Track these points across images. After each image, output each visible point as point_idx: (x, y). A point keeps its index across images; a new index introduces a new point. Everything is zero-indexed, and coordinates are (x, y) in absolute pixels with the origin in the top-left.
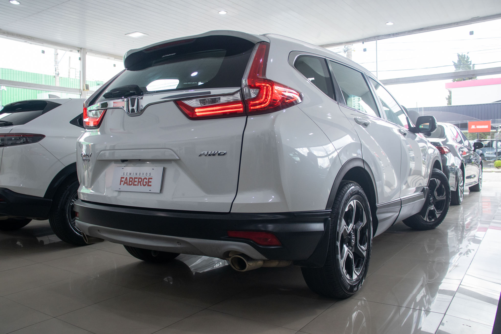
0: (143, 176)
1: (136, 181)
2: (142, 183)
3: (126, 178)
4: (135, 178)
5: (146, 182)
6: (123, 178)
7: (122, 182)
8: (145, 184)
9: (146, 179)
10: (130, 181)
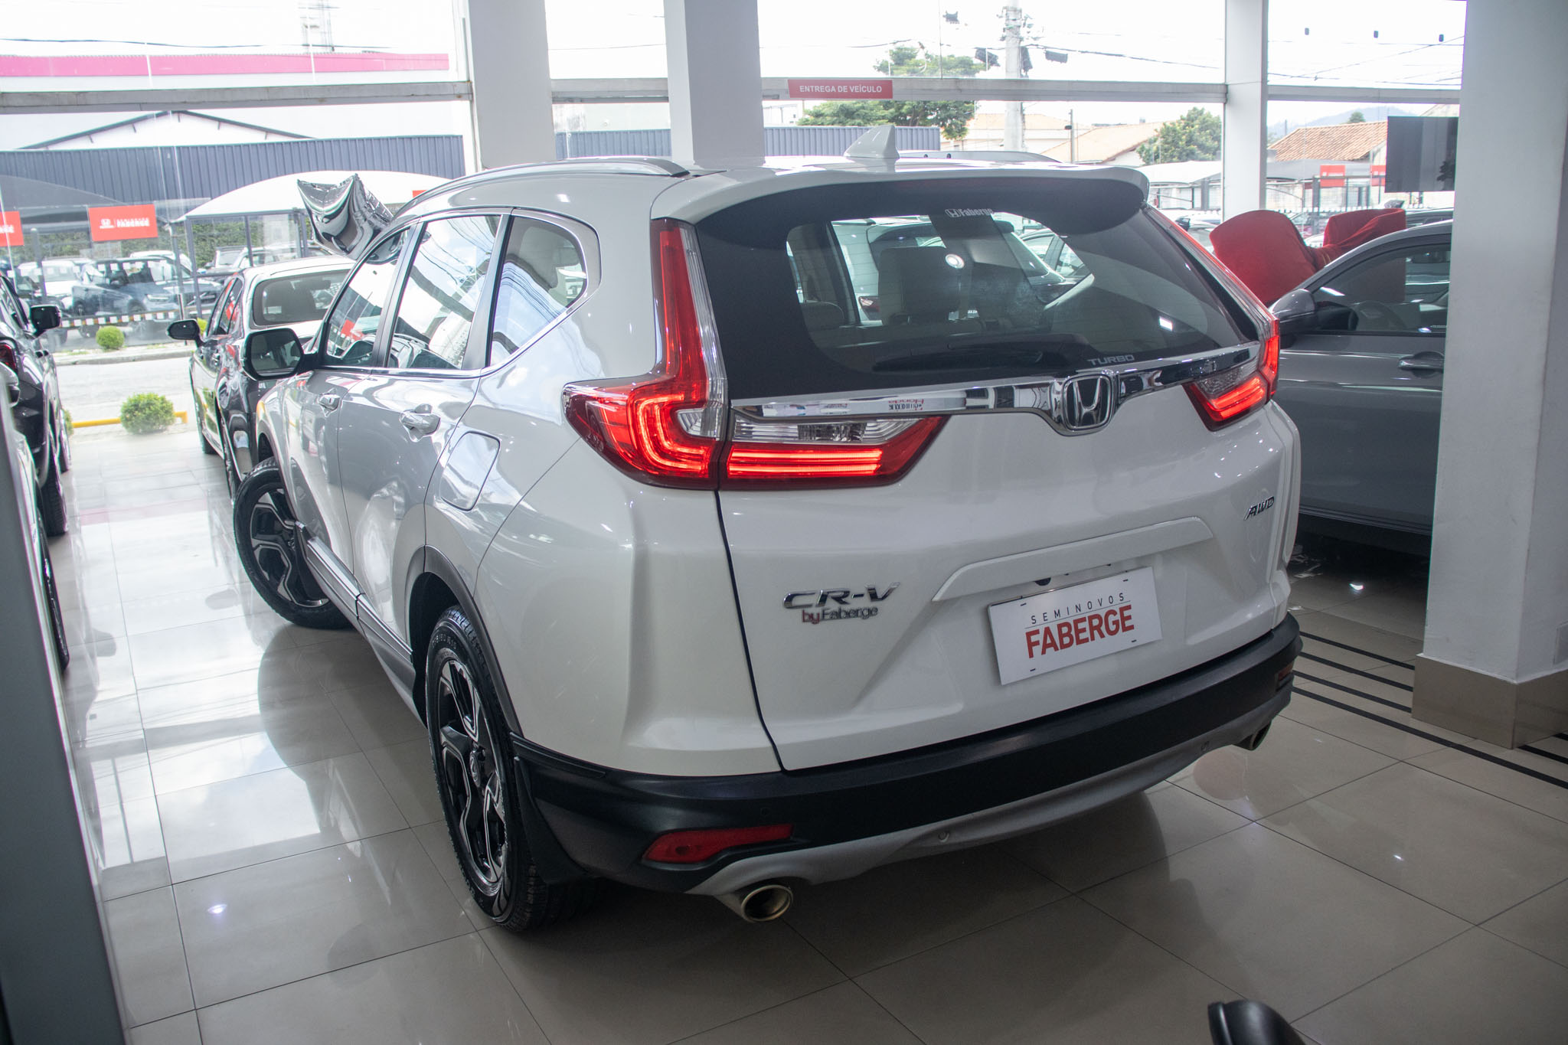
1: (1084, 630)
2: (1103, 628)
3: (1047, 631)
4: (1076, 622)
5: (1116, 623)
6: (1037, 632)
7: (1034, 648)
8: (1113, 628)
9: (1114, 613)
10: (1061, 636)
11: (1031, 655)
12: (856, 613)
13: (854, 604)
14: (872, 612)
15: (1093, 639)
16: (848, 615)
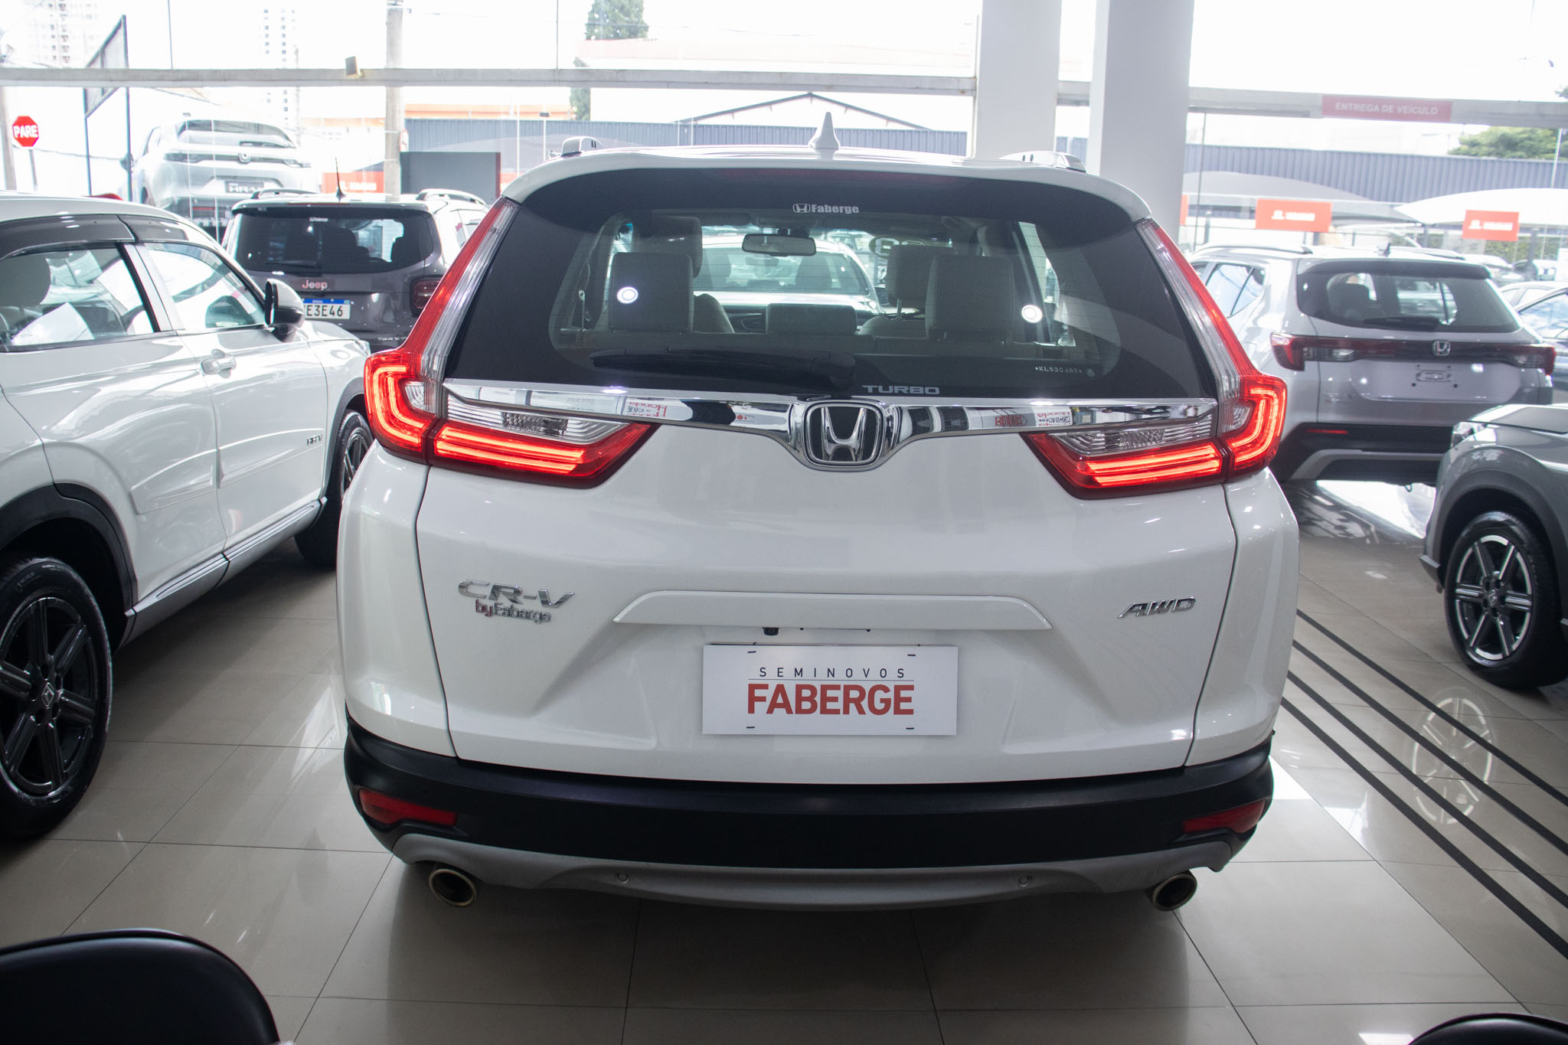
0: (868, 678)
1: (835, 699)
2: (865, 704)
3: (780, 689)
4: (825, 688)
5: (886, 702)
6: (765, 687)
7: (757, 704)
8: (879, 706)
9: (886, 690)
10: (799, 699)
11: (751, 710)
12: (527, 615)
13: (525, 605)
14: (543, 618)
15: (846, 711)
16: (520, 615)
